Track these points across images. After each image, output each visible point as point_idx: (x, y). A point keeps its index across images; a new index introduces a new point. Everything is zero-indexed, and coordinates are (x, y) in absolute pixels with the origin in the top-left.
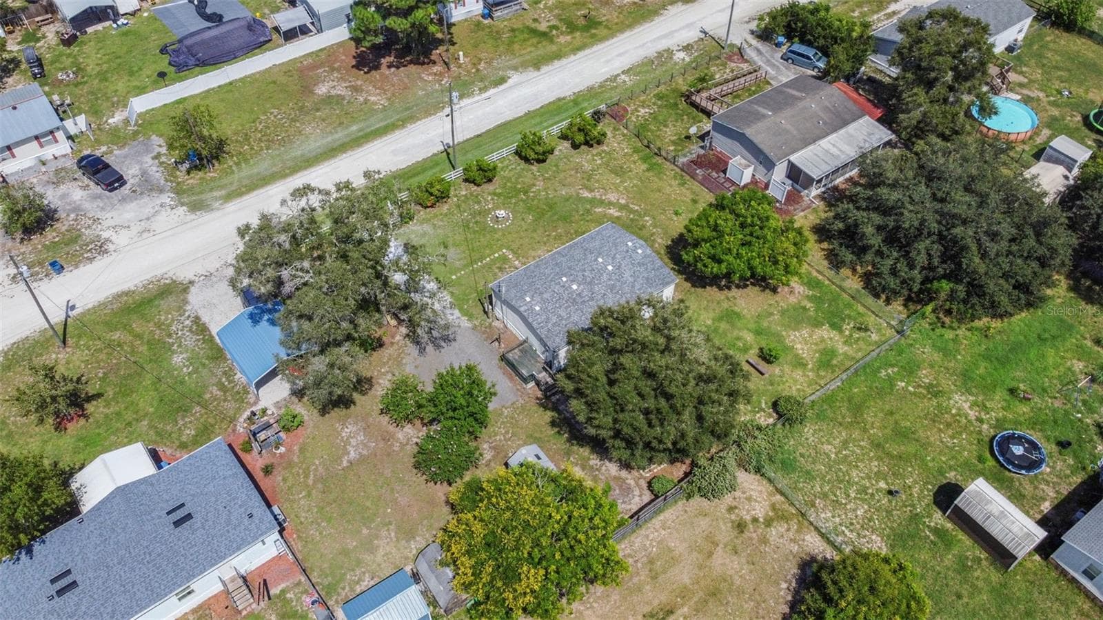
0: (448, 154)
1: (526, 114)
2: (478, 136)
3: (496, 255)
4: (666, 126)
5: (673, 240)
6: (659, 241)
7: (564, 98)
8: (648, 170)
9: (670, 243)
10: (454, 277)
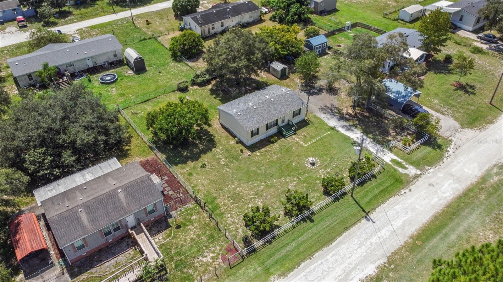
0: (364, 211)
1: (312, 254)
2: (346, 229)
3: (309, 143)
4: (192, 239)
5: (211, 150)
6: (218, 150)
7: (280, 276)
8: (215, 198)
9: (213, 149)
10: (329, 132)
